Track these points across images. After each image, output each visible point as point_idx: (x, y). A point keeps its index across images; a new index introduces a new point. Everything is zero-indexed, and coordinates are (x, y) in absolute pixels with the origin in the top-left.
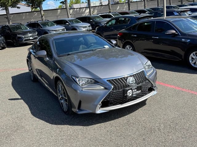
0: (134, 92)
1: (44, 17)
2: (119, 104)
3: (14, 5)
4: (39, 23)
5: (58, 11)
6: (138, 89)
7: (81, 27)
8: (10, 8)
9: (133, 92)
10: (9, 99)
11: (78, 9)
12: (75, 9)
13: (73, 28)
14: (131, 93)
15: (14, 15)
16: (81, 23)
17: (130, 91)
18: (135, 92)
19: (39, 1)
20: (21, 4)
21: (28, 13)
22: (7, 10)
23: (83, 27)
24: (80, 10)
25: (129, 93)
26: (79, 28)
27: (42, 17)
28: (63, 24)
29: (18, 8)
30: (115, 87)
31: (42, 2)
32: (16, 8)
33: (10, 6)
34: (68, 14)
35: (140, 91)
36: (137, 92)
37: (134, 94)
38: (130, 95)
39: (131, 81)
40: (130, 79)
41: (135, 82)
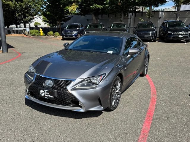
6: (50, 93)
17: (42, 91)
35: (52, 97)
36: (50, 96)
37: (46, 97)
38: (43, 95)
39: (49, 83)
40: (48, 81)
41: (51, 86)
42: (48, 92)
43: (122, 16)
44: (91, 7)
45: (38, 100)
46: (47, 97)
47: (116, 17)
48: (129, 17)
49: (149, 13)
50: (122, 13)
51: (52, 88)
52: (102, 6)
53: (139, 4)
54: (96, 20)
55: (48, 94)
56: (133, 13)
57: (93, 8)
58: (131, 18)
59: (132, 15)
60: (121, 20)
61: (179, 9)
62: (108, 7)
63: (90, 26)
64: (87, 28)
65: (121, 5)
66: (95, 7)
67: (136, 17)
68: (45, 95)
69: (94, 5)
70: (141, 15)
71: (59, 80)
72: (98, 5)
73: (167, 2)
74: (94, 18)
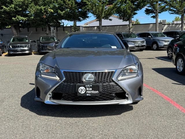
0: (88, 90)
1: (131, 29)
2: (71, 101)
3: (106, 17)
4: (122, 34)
5: (150, 26)
6: (94, 88)
7: (163, 41)
8: (103, 20)
9: (86, 91)
10: (30, 84)
11: (174, 25)
12: (171, 25)
13: (154, 41)
14: (84, 90)
15: (110, 27)
16: (165, 36)
17: (82, 88)
18: (90, 91)
19: (129, 15)
20: (113, 16)
21: (121, 26)
22: (100, 21)
23: (165, 41)
24: (175, 26)
25: (80, 90)
26: (160, 42)
27: (130, 29)
28: (145, 37)
29: (111, 20)
30: (67, 80)
31: (133, 16)
32: (109, 20)
33: (103, 18)
34: (156, 28)
35: (97, 92)
36: (93, 92)
37: (88, 93)
38: (83, 92)
39: (88, 77)
40: (87, 75)
41: (93, 80)
42: (90, 87)
43: (47, 29)
44: (13, 18)
45: (72, 101)
46: (90, 94)
47: (37, 31)
48: (52, 32)
49: (75, 27)
50: (47, 27)
51: (95, 81)
52: (26, 18)
53: (64, 17)
54: (18, 33)
55: (91, 89)
56: (55, 28)
57: (16, 19)
58: (53, 33)
59: (54, 29)
60: (46, 34)
61: (100, 24)
62: (33, 19)
63: (14, 40)
64: (11, 41)
65: (46, 18)
66: (18, 18)
67: (58, 32)
68: (86, 92)
69: (17, 16)
70: (63, 30)
71: (99, 72)
72: (21, 16)
73: (89, 17)
74: (14, 31)
